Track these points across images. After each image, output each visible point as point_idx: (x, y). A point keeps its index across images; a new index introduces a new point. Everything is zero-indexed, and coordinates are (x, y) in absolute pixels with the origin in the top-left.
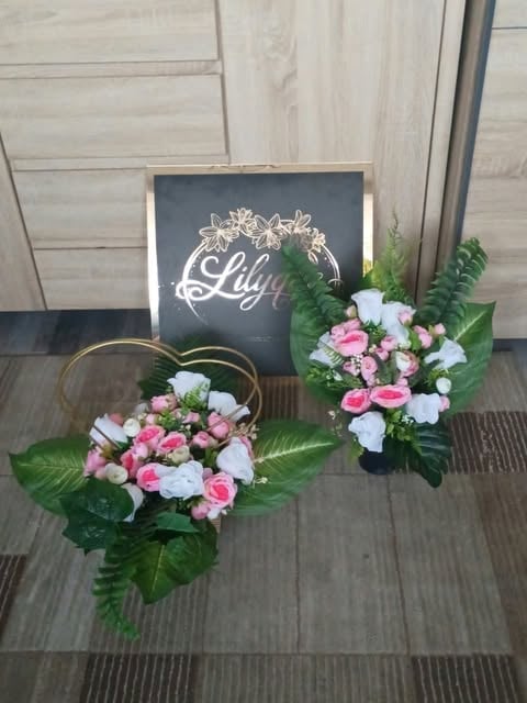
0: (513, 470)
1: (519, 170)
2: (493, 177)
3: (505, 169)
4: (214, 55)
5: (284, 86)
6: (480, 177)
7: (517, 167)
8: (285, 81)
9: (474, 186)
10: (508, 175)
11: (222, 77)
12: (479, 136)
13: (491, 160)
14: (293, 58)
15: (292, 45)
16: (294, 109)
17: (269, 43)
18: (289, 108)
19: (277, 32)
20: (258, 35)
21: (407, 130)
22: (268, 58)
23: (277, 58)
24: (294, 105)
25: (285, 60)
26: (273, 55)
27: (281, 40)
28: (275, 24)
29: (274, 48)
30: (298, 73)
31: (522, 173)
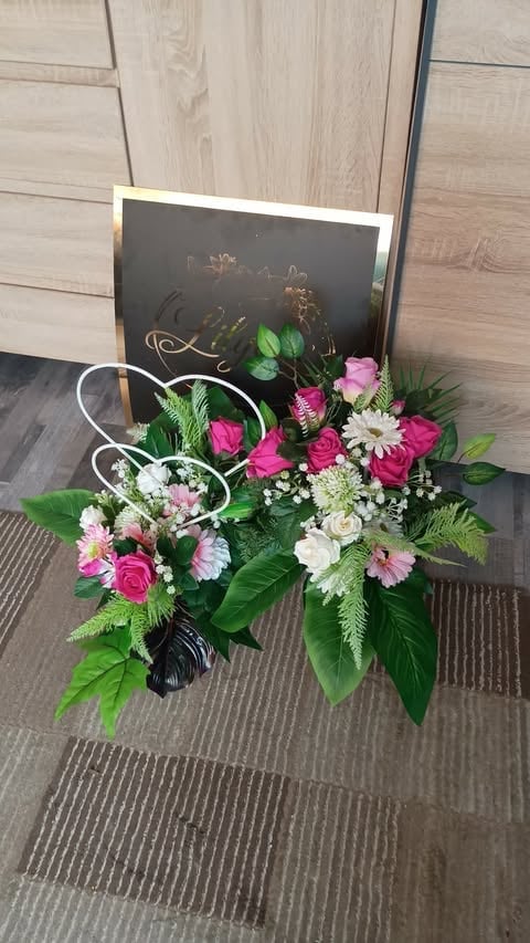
1: (470, 259)
2: (434, 263)
3: (452, 255)
4: (108, 63)
5: (192, 112)
6: (418, 261)
7: (467, 254)
8: (193, 104)
10: (455, 263)
11: (119, 90)
13: (431, 240)
14: (202, 74)
15: (200, 57)
16: (207, 141)
17: (171, 51)
18: (199, 141)
19: (181, 38)
20: (158, 39)
21: (347, 187)
22: (171, 71)
23: (182, 72)
24: (207, 136)
25: (193, 75)
26: (178, 67)
27: (187, 49)
28: (177, 27)
29: (178, 58)
30: (210, 92)
31: (474, 263)
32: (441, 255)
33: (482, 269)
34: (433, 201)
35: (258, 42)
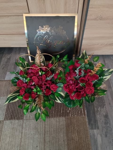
0: (75, 115)
1: (98, 18)
2: (92, 20)
3: (95, 18)
6: (89, 20)
7: (98, 17)
9: (87, 22)
10: (95, 19)
12: (89, 9)
13: (91, 15)
21: (72, 7)
31: (99, 19)
32: (93, 18)
33: (101, 20)
34: (92, 8)
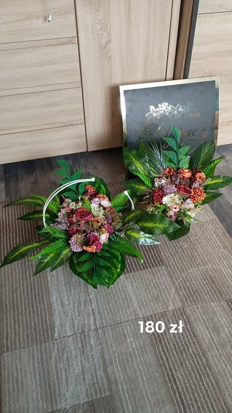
4: (75, 35)
5: (105, 48)
8: (106, 45)
14: (109, 34)
15: (109, 28)
16: (110, 57)
17: (99, 27)
18: (108, 56)
19: (103, 22)
20: (94, 23)
22: (99, 34)
23: (102, 34)
24: (110, 55)
25: (106, 34)
26: (100, 33)
27: (104, 26)
28: (101, 18)
29: (101, 29)
30: (112, 40)
35: (129, 19)
